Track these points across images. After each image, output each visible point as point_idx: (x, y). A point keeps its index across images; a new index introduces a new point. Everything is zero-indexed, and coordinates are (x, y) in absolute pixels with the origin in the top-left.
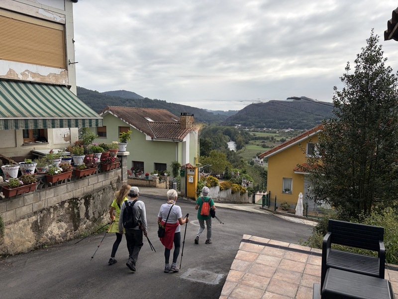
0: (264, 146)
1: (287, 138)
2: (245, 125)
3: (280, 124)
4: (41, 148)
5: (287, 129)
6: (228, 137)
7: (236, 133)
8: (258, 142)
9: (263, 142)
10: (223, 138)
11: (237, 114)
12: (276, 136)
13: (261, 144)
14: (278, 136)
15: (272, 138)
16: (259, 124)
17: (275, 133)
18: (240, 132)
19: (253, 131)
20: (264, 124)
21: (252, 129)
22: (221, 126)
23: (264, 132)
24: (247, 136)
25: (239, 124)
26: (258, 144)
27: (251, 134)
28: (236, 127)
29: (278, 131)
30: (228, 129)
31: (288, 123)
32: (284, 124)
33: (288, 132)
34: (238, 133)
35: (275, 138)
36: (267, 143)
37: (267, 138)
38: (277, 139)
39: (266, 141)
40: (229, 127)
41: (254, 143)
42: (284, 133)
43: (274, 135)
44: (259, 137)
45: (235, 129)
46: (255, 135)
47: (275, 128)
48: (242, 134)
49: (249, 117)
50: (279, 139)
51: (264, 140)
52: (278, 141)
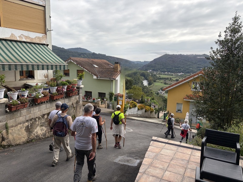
0: (165, 84)
1: (180, 78)
2: (154, 70)
3: (176, 70)
4: (30, 82)
5: (180, 73)
6: (143, 77)
7: (148, 75)
8: (162, 81)
9: (165, 81)
10: (140, 78)
11: (149, 63)
12: (173, 77)
13: (163, 82)
14: (174, 77)
15: (171, 79)
16: (163, 70)
17: (172, 75)
18: (151, 74)
19: (158, 74)
20: (166, 70)
21: (158, 73)
22: (139, 71)
23: (166, 74)
24: (155, 77)
25: (151, 69)
26: (162, 82)
27: (158, 76)
28: (148, 71)
29: (174, 74)
30: (143, 73)
31: (181, 70)
32: (178, 70)
33: (180, 75)
34: (150, 75)
35: (172, 78)
36: (167, 82)
37: (167, 79)
38: (173, 79)
39: (166, 80)
40: (144, 71)
41: (159, 81)
42: (178, 75)
43: (172, 76)
44: (162, 78)
45: (147, 73)
46: (160, 77)
47: (172, 73)
48: (152, 76)
49: (157, 65)
50: (174, 79)
51: (165, 80)
52: (174, 80)
